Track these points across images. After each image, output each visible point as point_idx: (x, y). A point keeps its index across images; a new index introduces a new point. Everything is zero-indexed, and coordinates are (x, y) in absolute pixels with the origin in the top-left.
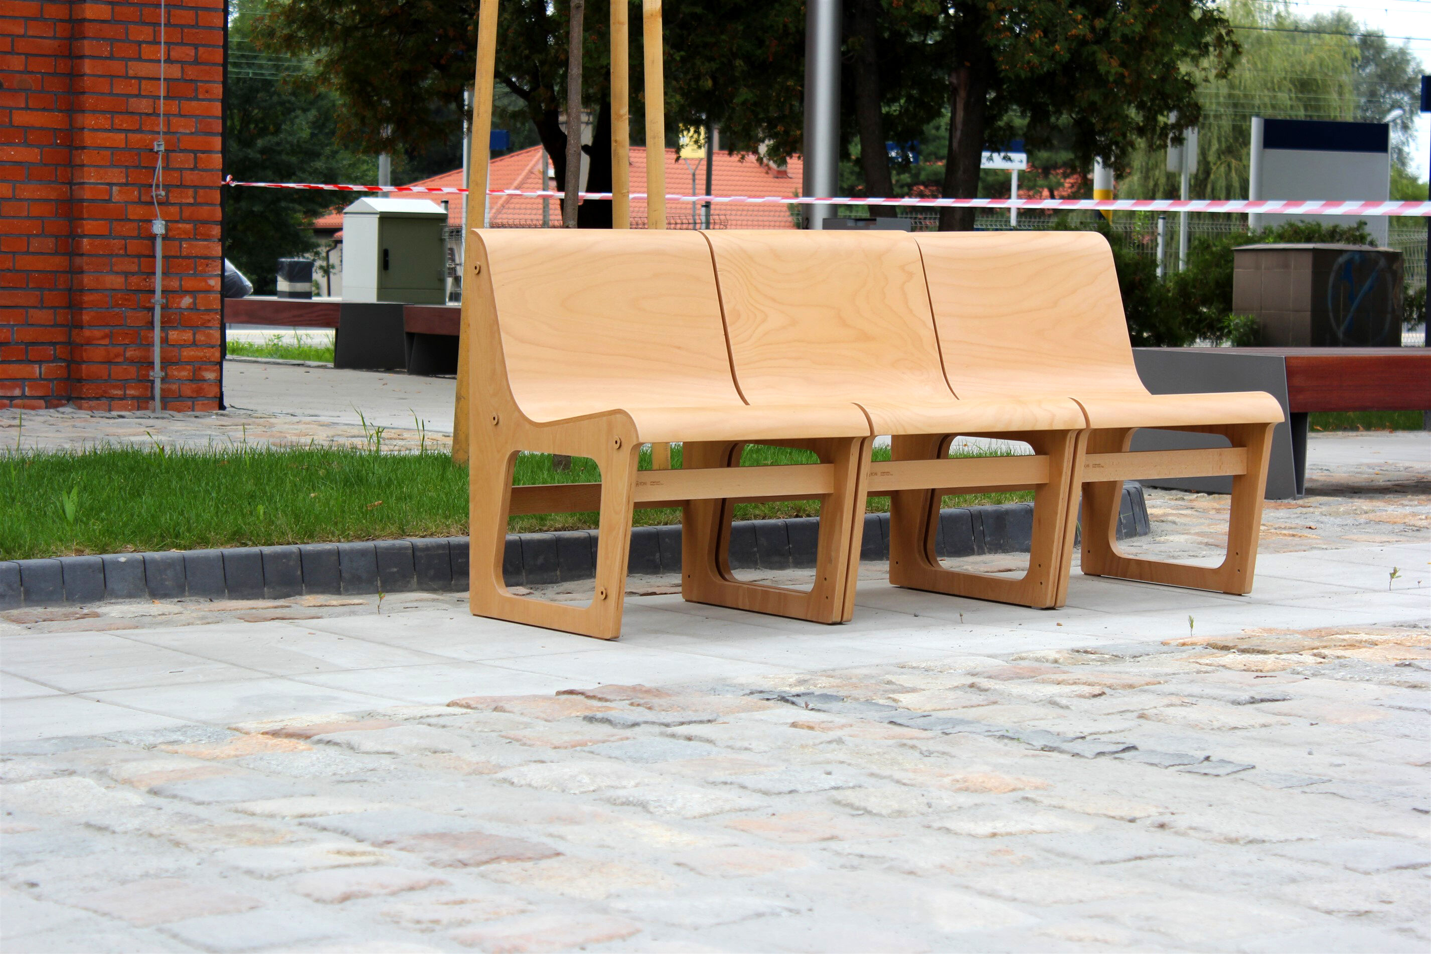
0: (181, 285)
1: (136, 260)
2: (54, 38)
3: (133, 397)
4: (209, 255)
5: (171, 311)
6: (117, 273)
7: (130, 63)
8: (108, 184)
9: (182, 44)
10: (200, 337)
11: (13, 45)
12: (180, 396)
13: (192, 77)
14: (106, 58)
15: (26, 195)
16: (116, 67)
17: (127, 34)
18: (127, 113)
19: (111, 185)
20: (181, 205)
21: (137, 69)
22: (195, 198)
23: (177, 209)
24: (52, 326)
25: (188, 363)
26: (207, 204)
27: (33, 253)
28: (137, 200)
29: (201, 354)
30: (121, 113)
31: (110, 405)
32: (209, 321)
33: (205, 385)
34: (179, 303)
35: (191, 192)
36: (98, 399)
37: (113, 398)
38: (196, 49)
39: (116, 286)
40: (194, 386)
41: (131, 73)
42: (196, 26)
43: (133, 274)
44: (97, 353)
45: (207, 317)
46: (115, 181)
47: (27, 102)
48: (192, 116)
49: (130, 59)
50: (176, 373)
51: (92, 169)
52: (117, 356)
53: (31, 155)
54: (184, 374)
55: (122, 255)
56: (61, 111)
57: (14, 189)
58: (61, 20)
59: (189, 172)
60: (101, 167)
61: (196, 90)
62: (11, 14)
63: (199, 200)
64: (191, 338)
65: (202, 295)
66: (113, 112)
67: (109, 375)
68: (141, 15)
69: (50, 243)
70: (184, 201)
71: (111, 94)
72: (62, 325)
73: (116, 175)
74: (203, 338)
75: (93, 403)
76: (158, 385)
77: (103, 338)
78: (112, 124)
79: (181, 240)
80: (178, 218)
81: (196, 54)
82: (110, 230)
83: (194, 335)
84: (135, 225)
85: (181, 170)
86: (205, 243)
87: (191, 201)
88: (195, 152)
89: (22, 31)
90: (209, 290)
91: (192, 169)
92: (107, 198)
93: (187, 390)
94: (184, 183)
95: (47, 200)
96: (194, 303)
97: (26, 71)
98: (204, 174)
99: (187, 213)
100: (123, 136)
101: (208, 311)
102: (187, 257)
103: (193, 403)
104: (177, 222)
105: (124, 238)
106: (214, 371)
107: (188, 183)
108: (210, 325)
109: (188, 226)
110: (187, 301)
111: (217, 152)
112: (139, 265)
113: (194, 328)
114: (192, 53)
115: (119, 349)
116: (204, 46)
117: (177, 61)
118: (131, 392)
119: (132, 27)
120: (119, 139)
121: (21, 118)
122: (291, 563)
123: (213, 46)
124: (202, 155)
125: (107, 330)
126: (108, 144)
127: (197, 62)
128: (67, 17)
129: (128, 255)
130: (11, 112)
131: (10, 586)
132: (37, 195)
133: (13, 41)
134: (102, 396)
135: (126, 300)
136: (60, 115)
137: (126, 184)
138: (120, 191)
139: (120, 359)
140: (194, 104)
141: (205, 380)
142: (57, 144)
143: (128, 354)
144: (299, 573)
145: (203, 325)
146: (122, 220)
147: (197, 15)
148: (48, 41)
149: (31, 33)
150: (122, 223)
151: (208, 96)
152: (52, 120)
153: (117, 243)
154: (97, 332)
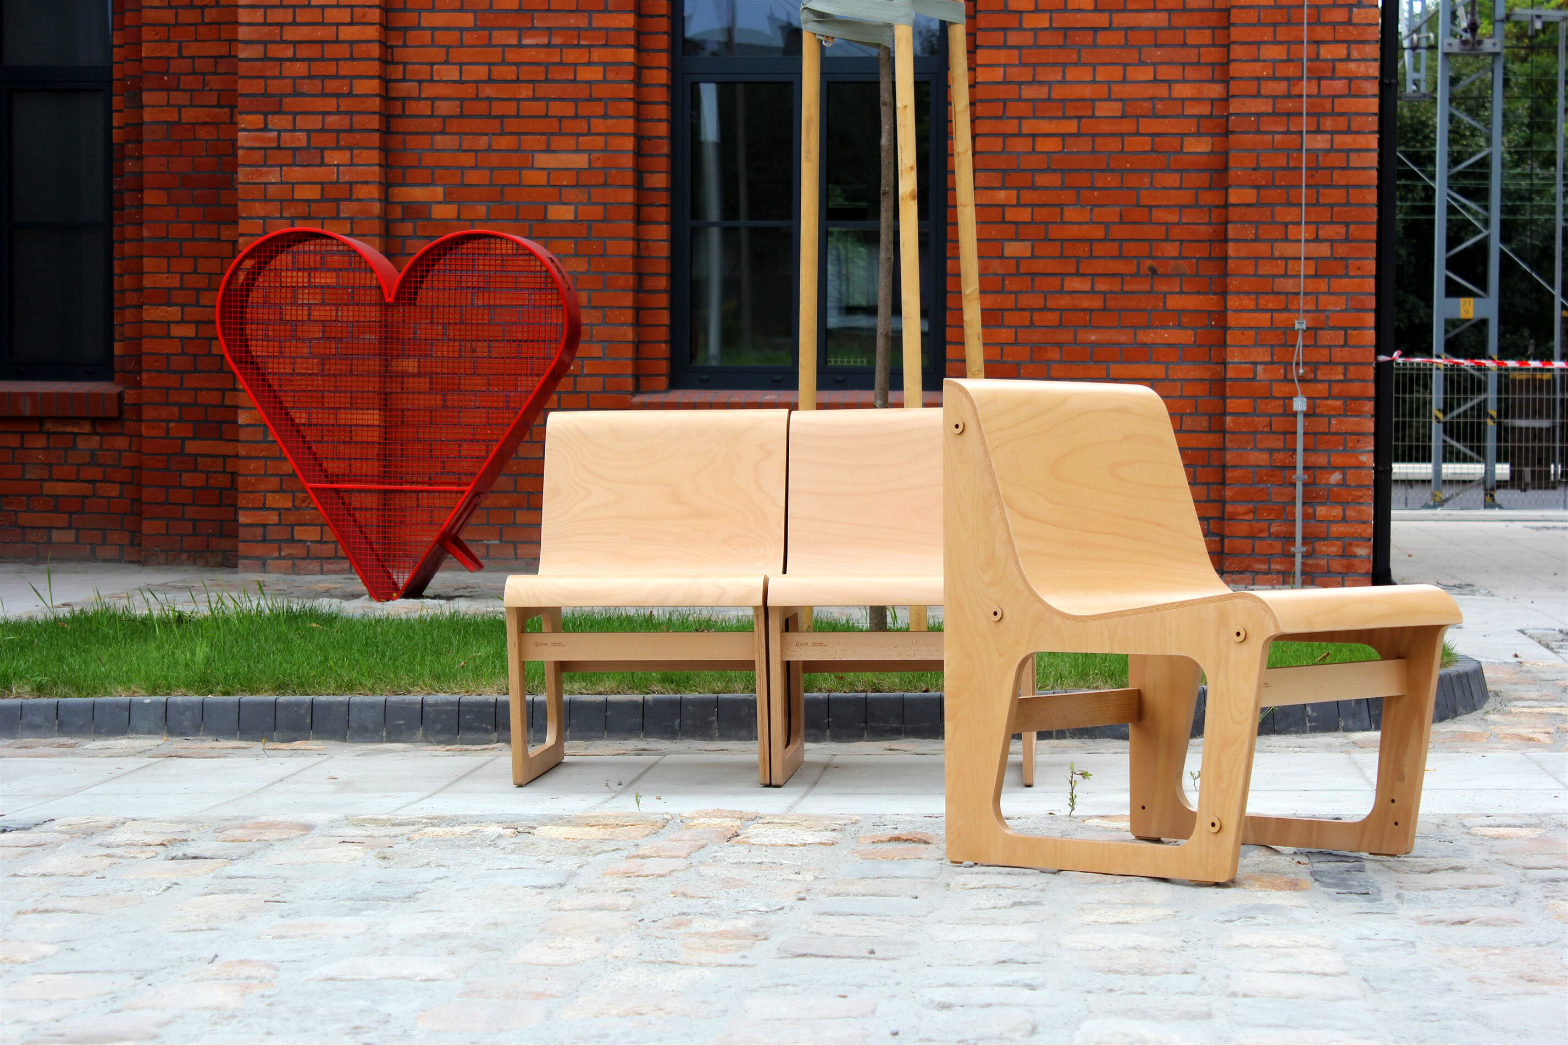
0: (1329, 461)
1: (1282, 437)
2: (1209, 223)
3: (1278, 572)
4: (1360, 431)
5: (1319, 487)
6: (1261, 450)
7: (1276, 244)
8: (1253, 363)
9: (1332, 222)
10: (1351, 513)
11: (1167, 233)
12: (1329, 572)
13: (1343, 255)
14: (1252, 240)
15: (1180, 375)
16: (1262, 249)
17: (1273, 216)
18: (1273, 293)
19: (1255, 363)
20: (1330, 382)
21: (1282, 249)
22: (1345, 374)
23: (1326, 386)
24: (1206, 502)
25: (1337, 539)
26: (1358, 380)
27: (1186, 431)
28: (1282, 378)
29: (1351, 530)
30: (1267, 293)
31: (1253, 579)
32: (1361, 497)
33: (1356, 561)
34: (1328, 479)
35: (1340, 369)
36: (1241, 573)
37: (1257, 572)
38: (1347, 226)
39: (1261, 463)
40: (1344, 562)
41: (1277, 254)
42: (1347, 204)
43: (1279, 450)
44: (1242, 529)
45: (1358, 493)
46: (1260, 360)
47: (1181, 286)
48: (1342, 293)
49: (1277, 240)
50: (1324, 549)
51: (1236, 349)
52: (1261, 531)
53: (1186, 337)
54: (1333, 549)
55: (1267, 433)
56: (1215, 293)
57: (1167, 371)
58: (1217, 206)
59: (1338, 349)
60: (1245, 346)
61: (1346, 268)
62: (1166, 203)
63: (1349, 376)
64: (1341, 514)
65: (1353, 471)
66: (1258, 293)
67: (1253, 550)
68: (1288, 196)
69: (1204, 422)
70: (1333, 377)
71: (1255, 275)
72: (1215, 501)
73: (1262, 355)
74: (1353, 514)
75: (1235, 577)
76: (1298, 560)
77: (1246, 513)
78: (1257, 305)
79: (1330, 417)
80: (1326, 395)
81: (1347, 232)
82: (1255, 408)
83: (1344, 511)
84: (1281, 402)
85: (1330, 347)
86: (1357, 419)
87: (1341, 377)
88: (1345, 329)
89: (1176, 219)
90: (1360, 466)
91: (1342, 346)
92: (1251, 376)
93: (1336, 566)
94: (1333, 360)
95: (1201, 380)
96: (1344, 479)
97: (1180, 257)
98: (1356, 350)
99: (1336, 389)
100: (1268, 316)
101: (1360, 487)
102: (1336, 434)
103: (1343, 579)
104: (1326, 398)
105: (1270, 415)
106: (1367, 547)
107: (1338, 360)
108: (1362, 500)
109: (1338, 403)
110: (1336, 477)
111: (1370, 329)
112: (1285, 441)
113: (1344, 504)
114: (1343, 231)
115: (1263, 525)
116: (1355, 223)
117: (1326, 240)
118: (1275, 567)
119: (1278, 208)
120: (1264, 319)
121: (1175, 302)
122: (302, 711)
123: (1366, 223)
124: (1355, 333)
125: (1251, 506)
126: (1253, 324)
127: (1347, 239)
128: (1223, 203)
129: (1273, 433)
130: (1165, 297)
131: (46, 718)
132: (1191, 375)
133: (1167, 230)
134: (1246, 571)
135: (1272, 476)
136: (1215, 297)
137: (1272, 363)
138: (1265, 370)
139: (1265, 534)
140: (1344, 281)
141: (1356, 556)
142: (1212, 326)
143: (1273, 529)
144: (309, 720)
145: (1353, 501)
146: (1267, 398)
147: (1348, 193)
148: (1202, 228)
149: (1185, 220)
150: (1267, 401)
151: (1359, 272)
152: (1206, 302)
153: (1261, 421)
154: (1241, 508)
